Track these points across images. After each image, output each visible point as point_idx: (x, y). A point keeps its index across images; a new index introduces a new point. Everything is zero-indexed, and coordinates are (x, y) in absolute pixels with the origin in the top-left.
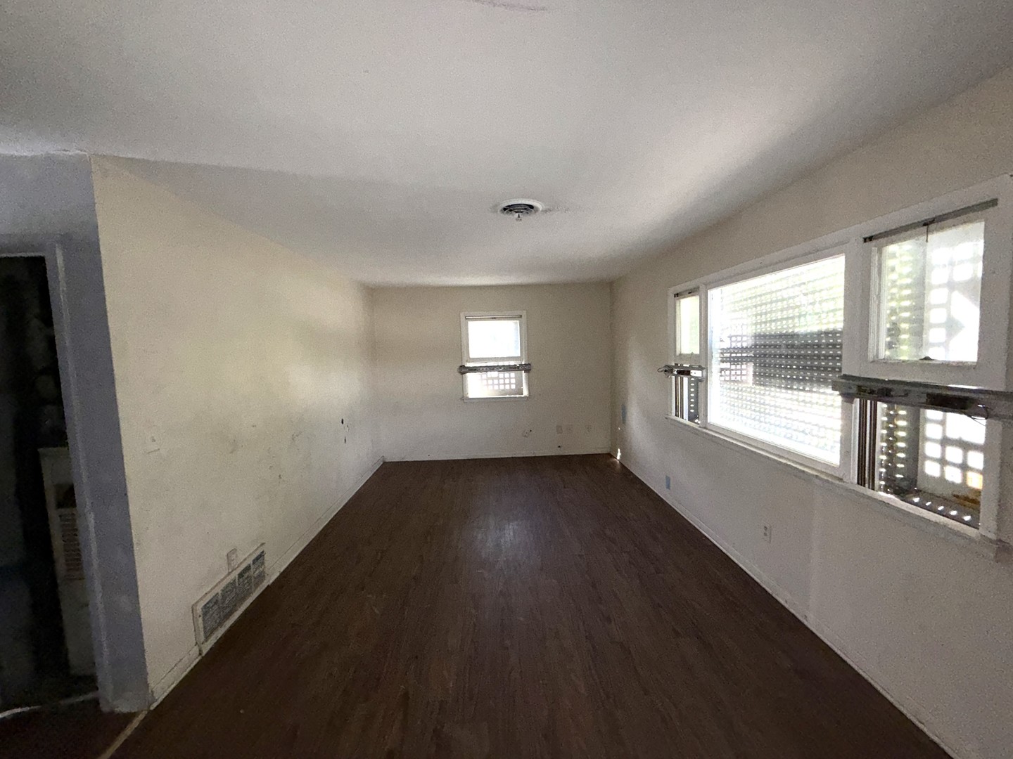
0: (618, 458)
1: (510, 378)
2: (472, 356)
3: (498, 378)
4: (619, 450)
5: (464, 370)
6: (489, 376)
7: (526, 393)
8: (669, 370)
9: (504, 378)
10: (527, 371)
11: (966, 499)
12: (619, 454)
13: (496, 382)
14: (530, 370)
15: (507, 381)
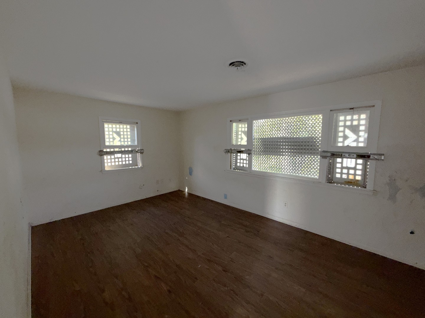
0: (186, 191)
1: (129, 157)
2: (107, 144)
3: (122, 158)
4: (187, 187)
5: (102, 153)
6: (116, 156)
7: (140, 165)
8: (229, 151)
9: (125, 158)
10: (142, 153)
11: (348, 182)
12: (187, 189)
13: (120, 160)
14: (143, 152)
15: (127, 159)
